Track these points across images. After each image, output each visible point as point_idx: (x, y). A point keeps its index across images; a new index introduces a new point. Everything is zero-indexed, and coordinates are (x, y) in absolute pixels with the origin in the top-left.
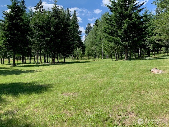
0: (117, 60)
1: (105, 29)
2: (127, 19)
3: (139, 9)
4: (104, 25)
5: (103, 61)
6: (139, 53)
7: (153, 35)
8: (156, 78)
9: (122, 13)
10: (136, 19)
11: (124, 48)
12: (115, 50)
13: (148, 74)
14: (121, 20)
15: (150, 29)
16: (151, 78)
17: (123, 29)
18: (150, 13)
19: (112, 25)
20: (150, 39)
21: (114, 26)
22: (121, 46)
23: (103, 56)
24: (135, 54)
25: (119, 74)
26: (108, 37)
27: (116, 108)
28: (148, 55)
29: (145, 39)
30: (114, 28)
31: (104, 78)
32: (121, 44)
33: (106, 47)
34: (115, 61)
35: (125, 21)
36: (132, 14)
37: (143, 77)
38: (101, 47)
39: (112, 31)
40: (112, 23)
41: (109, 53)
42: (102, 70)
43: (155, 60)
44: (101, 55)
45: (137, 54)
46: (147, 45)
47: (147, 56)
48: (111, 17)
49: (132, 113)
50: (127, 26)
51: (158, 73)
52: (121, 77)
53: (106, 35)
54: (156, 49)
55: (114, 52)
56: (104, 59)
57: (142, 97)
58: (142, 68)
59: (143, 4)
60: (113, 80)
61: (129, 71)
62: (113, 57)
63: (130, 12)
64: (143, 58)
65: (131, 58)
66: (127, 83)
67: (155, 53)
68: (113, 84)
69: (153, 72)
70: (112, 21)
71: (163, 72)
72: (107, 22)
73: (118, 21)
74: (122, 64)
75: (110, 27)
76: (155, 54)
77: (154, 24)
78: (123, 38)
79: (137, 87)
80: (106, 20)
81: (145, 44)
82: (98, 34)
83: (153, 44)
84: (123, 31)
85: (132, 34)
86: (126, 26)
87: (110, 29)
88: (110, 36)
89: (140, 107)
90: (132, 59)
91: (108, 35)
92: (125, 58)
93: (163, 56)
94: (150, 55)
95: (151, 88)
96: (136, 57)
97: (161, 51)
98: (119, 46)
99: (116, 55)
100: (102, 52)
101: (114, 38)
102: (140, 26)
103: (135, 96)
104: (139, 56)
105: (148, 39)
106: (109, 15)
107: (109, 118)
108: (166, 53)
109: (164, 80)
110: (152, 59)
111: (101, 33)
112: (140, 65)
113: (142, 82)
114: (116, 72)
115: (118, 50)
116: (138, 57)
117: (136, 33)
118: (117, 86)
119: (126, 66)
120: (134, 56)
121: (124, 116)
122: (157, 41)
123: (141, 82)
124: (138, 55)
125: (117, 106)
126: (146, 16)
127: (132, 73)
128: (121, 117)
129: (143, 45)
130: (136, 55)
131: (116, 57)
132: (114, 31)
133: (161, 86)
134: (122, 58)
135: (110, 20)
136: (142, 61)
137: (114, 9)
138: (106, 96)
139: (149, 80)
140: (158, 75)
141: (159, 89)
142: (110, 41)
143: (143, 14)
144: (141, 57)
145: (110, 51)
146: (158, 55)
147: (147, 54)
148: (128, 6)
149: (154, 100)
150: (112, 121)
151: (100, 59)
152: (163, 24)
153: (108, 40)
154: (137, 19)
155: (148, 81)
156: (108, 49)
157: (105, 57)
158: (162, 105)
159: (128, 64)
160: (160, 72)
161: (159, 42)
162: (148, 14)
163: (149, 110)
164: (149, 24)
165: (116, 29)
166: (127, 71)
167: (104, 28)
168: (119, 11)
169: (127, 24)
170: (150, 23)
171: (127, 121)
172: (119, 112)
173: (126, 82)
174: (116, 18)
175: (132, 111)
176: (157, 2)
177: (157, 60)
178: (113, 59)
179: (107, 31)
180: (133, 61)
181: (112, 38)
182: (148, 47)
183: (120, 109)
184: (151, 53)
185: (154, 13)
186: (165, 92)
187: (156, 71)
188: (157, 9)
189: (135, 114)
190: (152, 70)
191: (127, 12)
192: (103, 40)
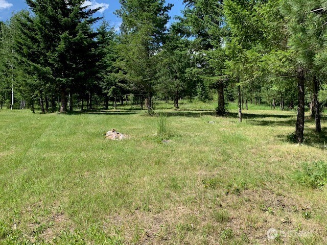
0: (43, 112)
1: (18, 46)
2: (66, 34)
3: (89, 17)
4: (17, 37)
5: (11, 113)
6: (88, 102)
7: (115, 70)
8: (113, 147)
9: (57, 19)
10: (83, 36)
11: (59, 90)
12: (41, 92)
13: (99, 140)
14: (54, 32)
15: (108, 58)
16: (104, 148)
17: (57, 51)
18: (110, 30)
19: (34, 40)
20: (109, 77)
21: (39, 42)
22: (52, 84)
23: (14, 102)
24: (82, 102)
25: (43, 140)
26: (24, 62)
27: (29, 209)
28: (105, 107)
29: (100, 76)
30: (39, 46)
31: (8, 149)
32: (52, 81)
33: (19, 83)
34: (39, 115)
35: (61, 36)
36: (76, 24)
37: (89, 147)
38: (8, 82)
39: (33, 52)
40: (34, 36)
41: (26, 97)
42: (7, 132)
43: (115, 115)
44: (7, 101)
45: (86, 103)
46: (104, 87)
47: (103, 109)
48: (32, 22)
49: (62, 214)
50: (66, 46)
51: (118, 138)
52: (48, 146)
53: (19, 57)
54: (118, 97)
55: (37, 96)
56: (15, 109)
57: (84, 182)
58: (91, 129)
59: (98, 11)
60: (30, 153)
61: (65, 135)
62: (36, 106)
63: (72, 20)
64: (96, 111)
65: (74, 110)
66: (58, 158)
67: (117, 103)
68: (28, 161)
69: (110, 137)
70: (34, 30)
71: (126, 137)
72: (22, 31)
73: (48, 34)
74: (53, 121)
75: (29, 42)
76: (117, 105)
77: (116, 51)
78: (57, 68)
79: (77, 165)
80: (20, 26)
81: (101, 86)
82: (3, 53)
83: (114, 87)
84: (56, 55)
85: (77, 64)
86: (63, 46)
87: (29, 48)
88: (29, 62)
89: (77, 202)
90: (75, 112)
91: (24, 59)
92: (60, 110)
93: (130, 109)
94: (109, 107)
95: (102, 164)
96: (82, 109)
97: (128, 100)
98: (48, 85)
99: (42, 102)
100: (10, 93)
101: (39, 66)
102: (91, 51)
103: (70, 182)
104: (89, 107)
105: (104, 76)
106: (28, 18)
107: (11, 232)
108: (135, 104)
109: (125, 151)
110: (110, 114)
111: (10, 52)
112: (88, 124)
113: (87, 155)
114: (39, 136)
115: (46, 93)
116: (86, 108)
117: (83, 63)
118: (36, 166)
119: (61, 126)
120: (79, 106)
121: (44, 223)
122: (119, 82)
123: (85, 156)
124: (87, 106)
125: (31, 206)
126: (102, 33)
127: (70, 139)
128: (37, 225)
129: (96, 87)
130: (83, 106)
131: (43, 105)
132: (38, 52)
133: (119, 160)
134: (54, 110)
135: (29, 29)
136: (92, 117)
137: (39, 8)
138: (8, 187)
139: (100, 151)
140: (117, 142)
141: (115, 166)
142: (29, 73)
143: (98, 30)
144: (91, 110)
145: (29, 93)
146: (122, 107)
147: (104, 105)
148: (69, 7)
149: (105, 186)
150: (17, 236)
151: (5, 108)
152: (129, 54)
153: (26, 70)
154: (86, 36)
155: (98, 154)
156: (24, 88)
157: (17, 105)
158: (116, 194)
159: (66, 121)
160: (121, 137)
161: (122, 85)
162: (108, 31)
163: (93, 205)
164: (109, 49)
165: (42, 49)
166: (60, 136)
167: (16, 43)
168: (51, 14)
169: (65, 42)
170: (109, 47)
171: (50, 231)
172: (35, 217)
173: (56, 156)
174: (43, 27)
175: (60, 211)
176: (122, 13)
177: (120, 115)
178: (36, 111)
179: (23, 50)
180: (76, 116)
181: (35, 67)
182: (106, 91)
183: (36, 210)
184: (111, 103)
185: (117, 30)
186: (123, 171)
187: (114, 134)
188: (123, 25)
189: (67, 216)
190: (108, 133)
191: (66, 18)
192: (14, 68)
